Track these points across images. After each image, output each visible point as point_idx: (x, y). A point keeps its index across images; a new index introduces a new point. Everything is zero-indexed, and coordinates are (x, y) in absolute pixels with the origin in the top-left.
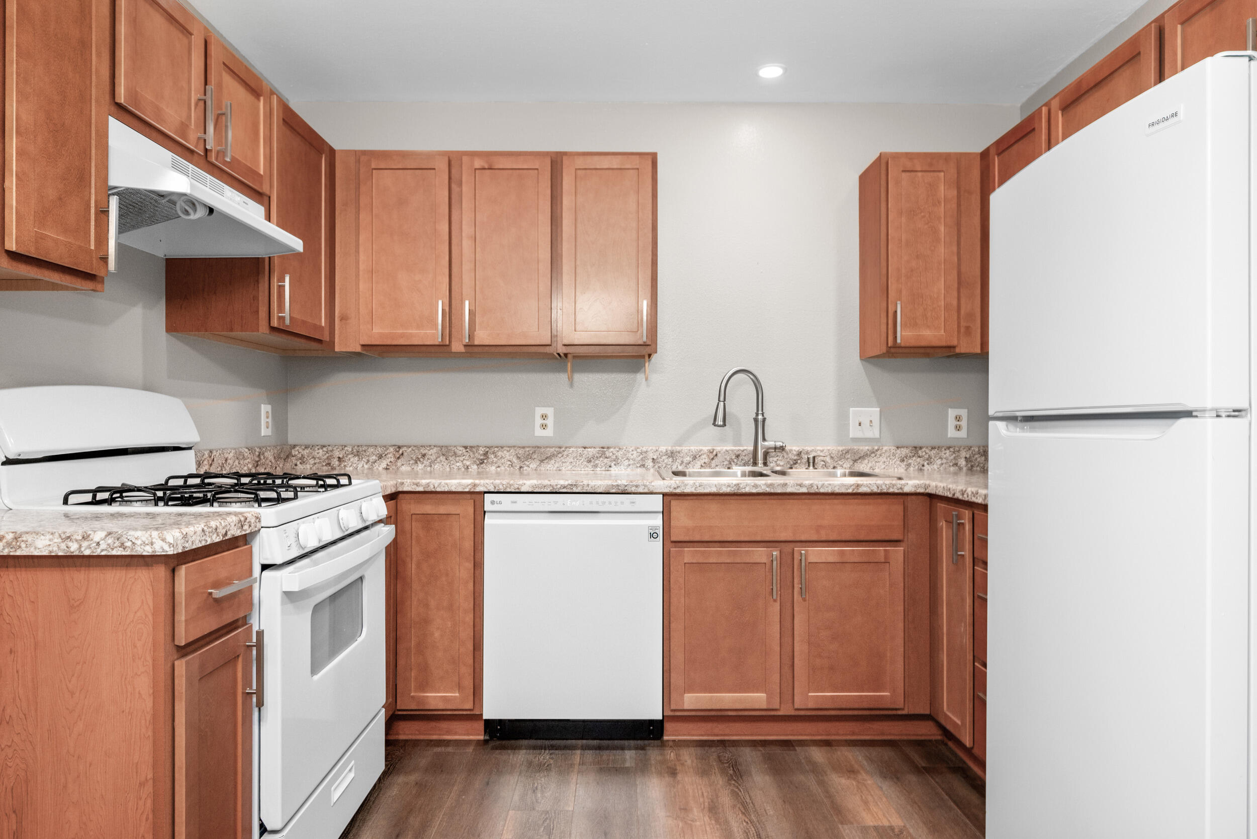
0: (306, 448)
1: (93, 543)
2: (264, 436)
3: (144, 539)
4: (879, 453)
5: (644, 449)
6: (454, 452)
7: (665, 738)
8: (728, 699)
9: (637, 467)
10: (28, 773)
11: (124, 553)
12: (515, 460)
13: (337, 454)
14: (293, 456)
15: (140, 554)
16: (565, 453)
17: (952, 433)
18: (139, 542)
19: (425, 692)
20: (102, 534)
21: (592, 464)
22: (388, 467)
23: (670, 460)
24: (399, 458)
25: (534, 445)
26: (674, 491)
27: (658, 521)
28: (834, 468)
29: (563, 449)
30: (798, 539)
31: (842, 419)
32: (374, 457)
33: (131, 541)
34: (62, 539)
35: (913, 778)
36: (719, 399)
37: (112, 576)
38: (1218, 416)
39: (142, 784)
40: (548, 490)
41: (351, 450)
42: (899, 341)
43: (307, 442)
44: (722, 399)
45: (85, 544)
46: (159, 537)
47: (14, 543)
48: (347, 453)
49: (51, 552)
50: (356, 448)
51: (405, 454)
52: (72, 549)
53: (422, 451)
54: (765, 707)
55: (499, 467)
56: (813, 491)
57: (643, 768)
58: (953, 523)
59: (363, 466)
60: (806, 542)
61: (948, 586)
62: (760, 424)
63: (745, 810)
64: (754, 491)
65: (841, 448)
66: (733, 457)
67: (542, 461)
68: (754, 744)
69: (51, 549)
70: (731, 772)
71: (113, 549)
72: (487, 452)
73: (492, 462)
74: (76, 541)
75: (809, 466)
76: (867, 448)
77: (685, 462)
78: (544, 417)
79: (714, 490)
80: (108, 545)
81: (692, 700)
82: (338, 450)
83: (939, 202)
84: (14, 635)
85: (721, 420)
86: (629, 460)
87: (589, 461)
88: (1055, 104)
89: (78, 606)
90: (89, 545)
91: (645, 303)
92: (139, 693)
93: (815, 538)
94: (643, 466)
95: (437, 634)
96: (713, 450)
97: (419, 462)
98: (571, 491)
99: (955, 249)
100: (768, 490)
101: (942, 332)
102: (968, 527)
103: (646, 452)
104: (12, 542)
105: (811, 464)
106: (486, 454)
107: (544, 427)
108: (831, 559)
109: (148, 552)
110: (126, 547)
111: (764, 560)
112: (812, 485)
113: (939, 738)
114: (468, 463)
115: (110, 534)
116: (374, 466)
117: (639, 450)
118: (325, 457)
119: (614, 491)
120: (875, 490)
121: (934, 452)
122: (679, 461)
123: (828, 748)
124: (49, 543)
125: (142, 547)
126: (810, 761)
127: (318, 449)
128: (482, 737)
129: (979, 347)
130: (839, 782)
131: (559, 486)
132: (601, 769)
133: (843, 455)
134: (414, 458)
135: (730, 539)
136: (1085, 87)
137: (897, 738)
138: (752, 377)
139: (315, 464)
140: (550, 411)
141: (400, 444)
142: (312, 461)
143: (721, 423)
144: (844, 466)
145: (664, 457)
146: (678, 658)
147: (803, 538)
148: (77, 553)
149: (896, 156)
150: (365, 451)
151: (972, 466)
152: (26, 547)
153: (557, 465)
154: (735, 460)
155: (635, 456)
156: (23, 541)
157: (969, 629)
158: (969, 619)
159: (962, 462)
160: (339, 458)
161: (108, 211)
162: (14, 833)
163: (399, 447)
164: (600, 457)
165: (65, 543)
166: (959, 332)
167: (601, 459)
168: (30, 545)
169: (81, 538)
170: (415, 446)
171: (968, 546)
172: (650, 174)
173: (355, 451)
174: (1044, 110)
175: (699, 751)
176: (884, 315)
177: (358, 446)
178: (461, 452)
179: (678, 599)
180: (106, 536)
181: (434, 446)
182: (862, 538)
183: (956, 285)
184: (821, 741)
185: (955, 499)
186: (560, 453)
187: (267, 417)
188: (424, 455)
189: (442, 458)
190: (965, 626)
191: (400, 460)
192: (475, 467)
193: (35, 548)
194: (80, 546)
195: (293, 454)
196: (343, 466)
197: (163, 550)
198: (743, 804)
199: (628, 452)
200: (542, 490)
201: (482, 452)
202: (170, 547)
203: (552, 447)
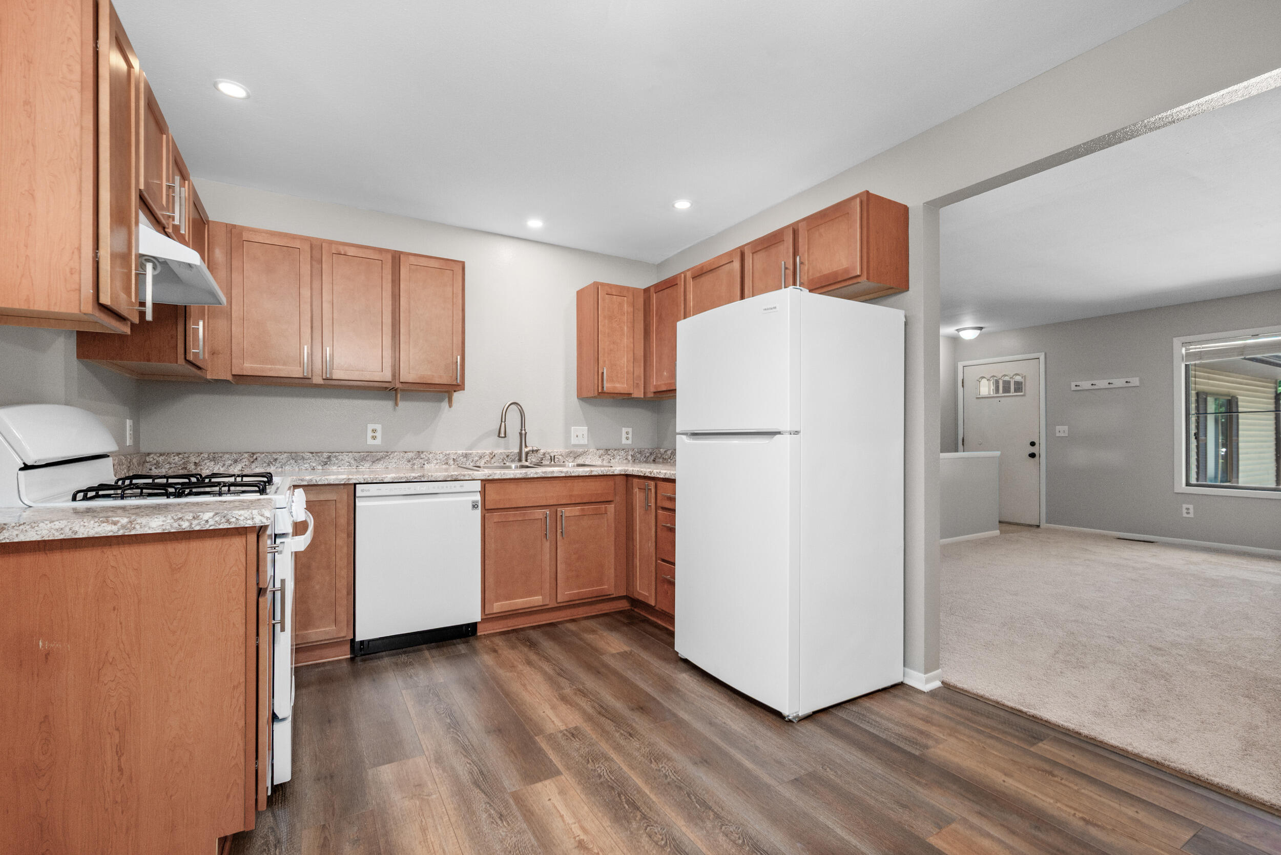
0: (161, 455)
1: (203, 521)
2: (129, 446)
3: (246, 516)
4: (587, 453)
5: (448, 452)
6: (302, 457)
7: (479, 634)
8: (519, 603)
9: (443, 464)
10: (131, 698)
11: (229, 527)
12: (352, 461)
13: (193, 459)
14: (147, 462)
15: (243, 526)
16: (391, 456)
17: (624, 441)
18: (242, 518)
19: (307, 630)
20: (211, 514)
21: (411, 463)
22: (243, 469)
23: (465, 459)
24: (253, 462)
25: (367, 450)
26: (488, 478)
27: (478, 497)
28: (564, 462)
29: (390, 453)
30: (560, 503)
31: (568, 433)
32: (230, 462)
33: (235, 518)
34: (175, 520)
35: (625, 628)
36: (502, 420)
37: (210, 545)
38: (791, 434)
39: (235, 687)
40: (404, 481)
41: (207, 456)
42: (605, 389)
43: (159, 451)
44: (503, 420)
45: (195, 522)
46: (259, 514)
47: (129, 526)
48: (203, 458)
49: (164, 530)
50: (212, 454)
51: (259, 459)
52: (183, 527)
53: (274, 456)
54: (541, 604)
55: (340, 467)
56: (568, 475)
57: (474, 651)
58: (645, 489)
59: (219, 469)
60: (565, 504)
61: (640, 523)
62: (522, 436)
63: (548, 660)
64: (536, 476)
65: (567, 451)
66: (505, 457)
67: (373, 462)
68: (534, 628)
69: (164, 528)
70: (529, 644)
71: (220, 524)
72: (330, 456)
73: (334, 464)
74: (187, 520)
75: (551, 461)
76: (581, 450)
77: (475, 460)
78: (374, 431)
79: (512, 476)
80: (216, 521)
81: (497, 607)
82: (195, 456)
83: (624, 314)
84: (117, 596)
85: (502, 434)
86: (437, 460)
87: (409, 461)
88: (689, 274)
89: (179, 568)
90: (199, 523)
91: (459, 357)
92: (234, 624)
93: (569, 503)
94: (447, 463)
95: (317, 587)
96: (493, 452)
97: (271, 465)
98: (420, 480)
99: (632, 340)
100: (543, 475)
101: (626, 386)
102: (653, 491)
103: (449, 454)
104: (126, 525)
105: (553, 460)
106: (329, 457)
107: (374, 438)
108: (577, 514)
109: (249, 525)
110: (231, 523)
111: (541, 516)
112: (567, 472)
113: (629, 608)
114: (314, 465)
115: (217, 514)
116: (230, 468)
117: (444, 454)
118: (181, 462)
119: (449, 479)
120: (601, 473)
121: (616, 452)
122: (471, 460)
123: (575, 623)
124: (162, 523)
125: (245, 521)
126: (569, 630)
127: (174, 456)
128: (349, 656)
129: (643, 394)
130: (589, 637)
131: (412, 477)
132: (447, 657)
133: (569, 454)
134: (267, 462)
135: (521, 506)
136: (705, 270)
137: (608, 611)
138: (520, 408)
139: (171, 468)
140: (378, 427)
141: (253, 451)
142: (167, 466)
143: (502, 435)
144: (569, 461)
145: (461, 458)
146: (490, 580)
147: (562, 503)
148: (188, 529)
149: (603, 284)
150: (221, 457)
151: (635, 460)
152: (141, 528)
153: (385, 464)
154: (506, 459)
155: (441, 457)
156: (137, 524)
157: (654, 544)
158: (653, 539)
159: (630, 458)
160: (195, 463)
161: (145, 274)
162: (117, 745)
163: (253, 454)
164: (417, 458)
165: (177, 523)
166: (634, 386)
167: (418, 459)
168: (145, 526)
169: (191, 518)
170: (267, 453)
171: (653, 501)
172: (461, 275)
173: (211, 457)
174: (683, 275)
175: (503, 637)
176: (596, 374)
177: (214, 453)
178: (308, 457)
179: (491, 546)
180: (214, 516)
181: (285, 453)
182: (593, 501)
183: (632, 360)
184: (570, 620)
185: (646, 476)
186: (387, 456)
187: (131, 431)
188: (276, 460)
189: (292, 462)
190: (652, 543)
191: (254, 464)
192: (320, 467)
193: (149, 528)
194: (191, 524)
195: (148, 461)
196: (199, 469)
197: (262, 523)
198: (544, 657)
199: (437, 454)
200: (400, 481)
201: (325, 456)
202: (267, 520)
203: (381, 452)
